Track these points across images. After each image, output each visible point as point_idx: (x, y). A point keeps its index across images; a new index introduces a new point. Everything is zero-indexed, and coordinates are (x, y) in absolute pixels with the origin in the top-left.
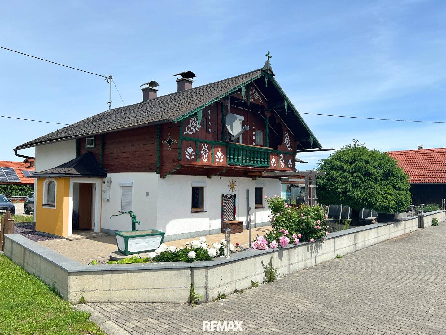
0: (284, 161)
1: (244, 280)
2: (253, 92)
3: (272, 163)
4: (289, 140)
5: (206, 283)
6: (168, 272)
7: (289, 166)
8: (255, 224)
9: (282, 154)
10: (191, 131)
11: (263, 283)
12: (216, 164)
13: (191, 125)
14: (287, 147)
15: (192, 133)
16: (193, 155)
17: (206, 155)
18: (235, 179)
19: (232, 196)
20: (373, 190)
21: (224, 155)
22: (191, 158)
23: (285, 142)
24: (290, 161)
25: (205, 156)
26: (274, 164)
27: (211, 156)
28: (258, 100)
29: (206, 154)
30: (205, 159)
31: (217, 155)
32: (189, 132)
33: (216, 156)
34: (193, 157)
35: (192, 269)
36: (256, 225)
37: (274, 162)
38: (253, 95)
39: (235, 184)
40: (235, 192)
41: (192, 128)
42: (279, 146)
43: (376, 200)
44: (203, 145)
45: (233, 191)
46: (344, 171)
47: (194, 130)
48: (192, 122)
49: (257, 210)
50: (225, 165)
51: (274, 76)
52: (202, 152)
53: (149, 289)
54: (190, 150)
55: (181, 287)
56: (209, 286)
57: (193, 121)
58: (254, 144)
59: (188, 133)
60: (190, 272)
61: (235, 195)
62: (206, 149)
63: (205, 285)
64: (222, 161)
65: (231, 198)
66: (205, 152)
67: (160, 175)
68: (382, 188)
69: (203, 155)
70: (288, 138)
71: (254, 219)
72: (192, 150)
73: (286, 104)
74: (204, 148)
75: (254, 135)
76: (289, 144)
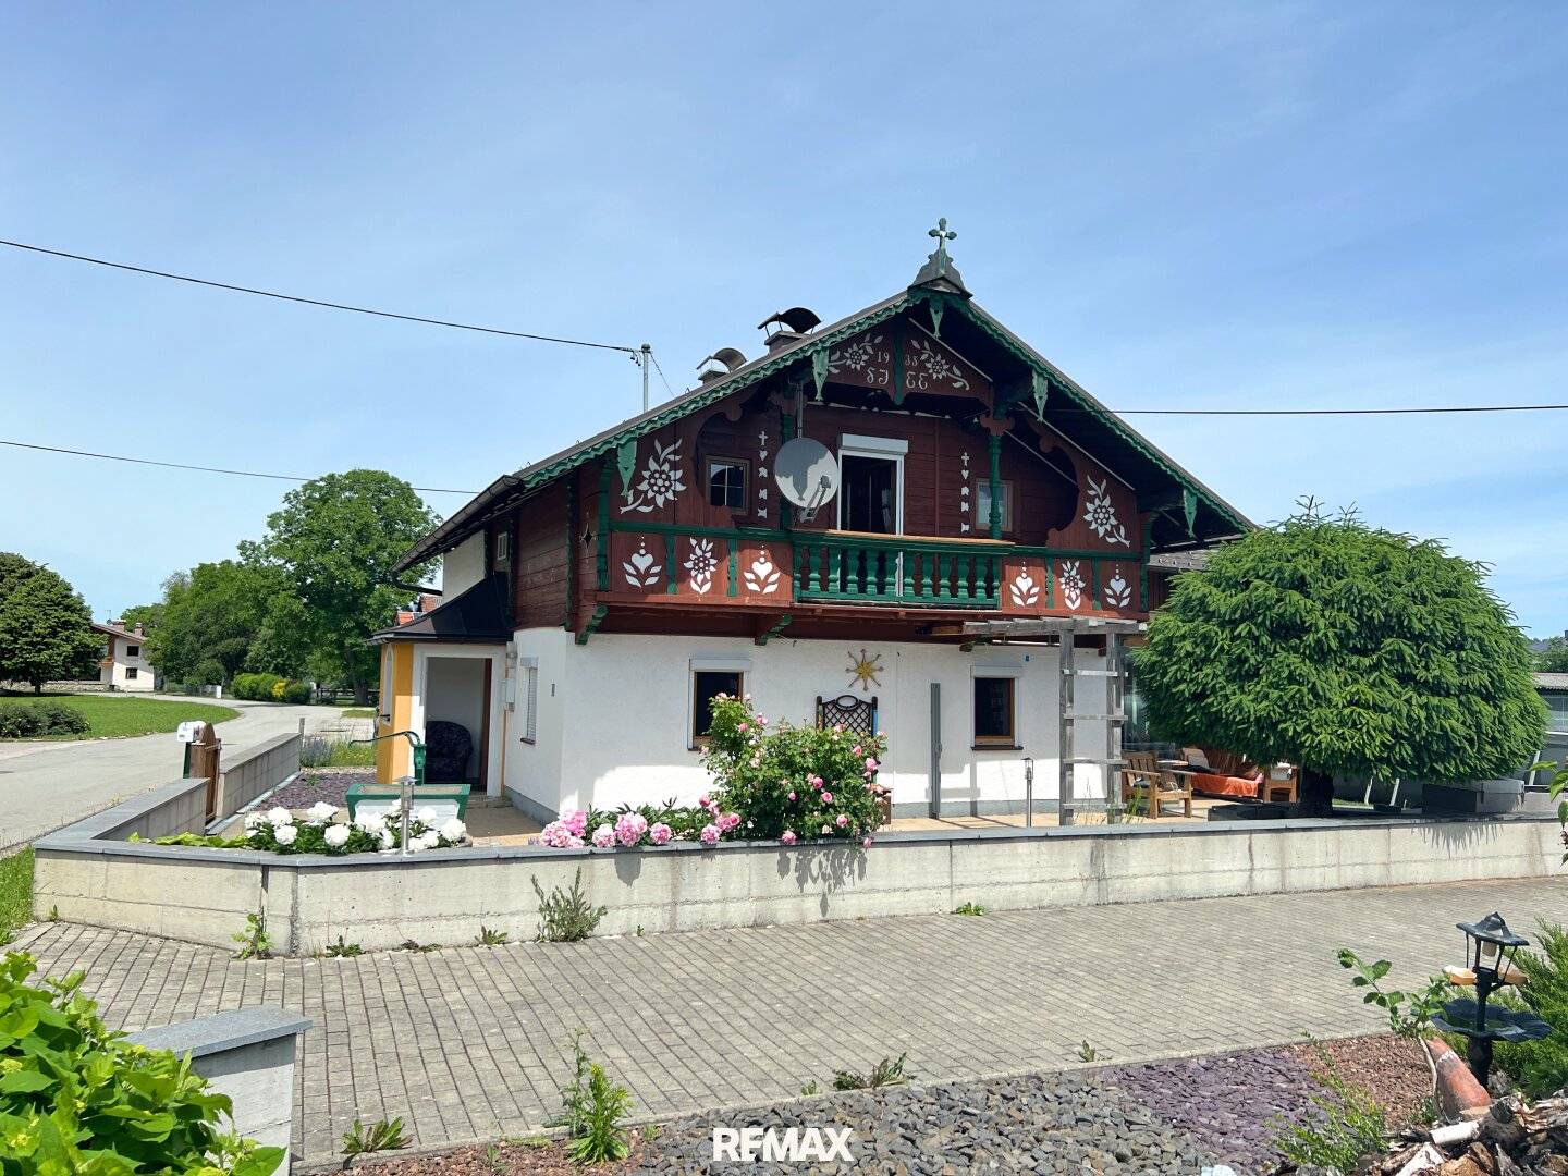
0: (1081, 584)
1: (448, 920)
2: (923, 357)
3: (1016, 592)
4: (1112, 510)
5: (295, 908)
6: (216, 870)
7: (1112, 601)
8: (974, 804)
9: (1073, 558)
10: (647, 502)
11: (535, 941)
12: (747, 601)
13: (649, 483)
14: (1101, 534)
15: (651, 508)
16: (654, 575)
17: (708, 574)
18: (873, 647)
19: (859, 703)
20: (1299, 691)
21: (781, 570)
22: (647, 583)
23: (1088, 517)
24: (1118, 585)
25: (700, 578)
26: (1024, 597)
27: (725, 575)
28: (948, 381)
29: (704, 570)
30: (701, 586)
31: (752, 571)
32: (640, 505)
33: (749, 576)
34: (652, 581)
35: (265, 869)
36: (978, 806)
37: (1025, 591)
38: (922, 367)
39: (876, 665)
40: (873, 691)
41: (650, 494)
42: (1052, 533)
43: (1308, 729)
44: (693, 542)
45: (866, 689)
46: (1209, 616)
47: (660, 501)
48: (652, 476)
49: (981, 754)
50: (786, 601)
51: (971, 299)
52: (689, 565)
53: (175, 906)
54: (643, 561)
55: (239, 912)
56: (302, 916)
57: (656, 471)
58: (965, 528)
59: (635, 509)
60: (261, 875)
61: (875, 700)
62: (708, 555)
63: (289, 913)
64: (771, 589)
65: (855, 711)
66: (701, 565)
67: (573, 634)
68: (1350, 680)
69: (693, 573)
70: (1107, 502)
71: (968, 786)
72: (649, 559)
73: (1039, 387)
74: (699, 552)
75: (965, 499)
76: (1113, 521)
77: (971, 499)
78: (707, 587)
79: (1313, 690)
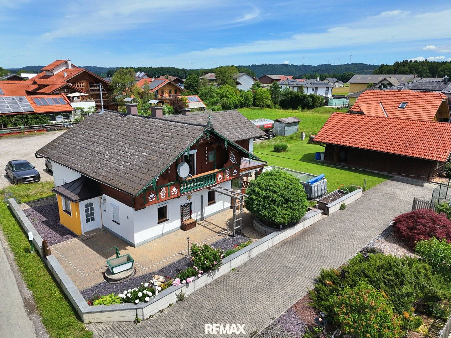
0: (229, 173)
1: (164, 305)
7: (234, 175)
9: (228, 168)
11: (177, 302)
12: (172, 197)
14: (233, 162)
16: (154, 198)
19: (188, 204)
21: (178, 189)
22: (153, 200)
23: (230, 160)
24: (235, 171)
26: (220, 179)
27: (167, 193)
28: (206, 139)
29: (164, 194)
30: (163, 197)
31: (172, 191)
35: (136, 309)
39: (191, 195)
42: (225, 165)
44: (161, 188)
45: (189, 201)
49: (210, 206)
52: (161, 193)
53: (117, 317)
55: (132, 315)
56: (144, 314)
58: (207, 163)
61: (191, 202)
62: (164, 190)
63: (142, 314)
64: (176, 193)
65: (188, 206)
69: (162, 195)
70: (234, 156)
72: (153, 195)
73: (226, 143)
74: (162, 190)
75: (207, 157)
76: (235, 159)
77: (208, 157)
78: (165, 196)
79: (277, 212)
